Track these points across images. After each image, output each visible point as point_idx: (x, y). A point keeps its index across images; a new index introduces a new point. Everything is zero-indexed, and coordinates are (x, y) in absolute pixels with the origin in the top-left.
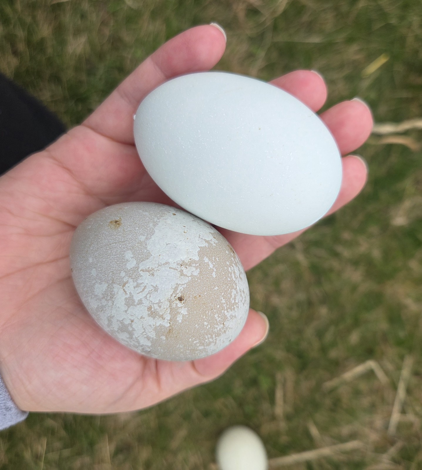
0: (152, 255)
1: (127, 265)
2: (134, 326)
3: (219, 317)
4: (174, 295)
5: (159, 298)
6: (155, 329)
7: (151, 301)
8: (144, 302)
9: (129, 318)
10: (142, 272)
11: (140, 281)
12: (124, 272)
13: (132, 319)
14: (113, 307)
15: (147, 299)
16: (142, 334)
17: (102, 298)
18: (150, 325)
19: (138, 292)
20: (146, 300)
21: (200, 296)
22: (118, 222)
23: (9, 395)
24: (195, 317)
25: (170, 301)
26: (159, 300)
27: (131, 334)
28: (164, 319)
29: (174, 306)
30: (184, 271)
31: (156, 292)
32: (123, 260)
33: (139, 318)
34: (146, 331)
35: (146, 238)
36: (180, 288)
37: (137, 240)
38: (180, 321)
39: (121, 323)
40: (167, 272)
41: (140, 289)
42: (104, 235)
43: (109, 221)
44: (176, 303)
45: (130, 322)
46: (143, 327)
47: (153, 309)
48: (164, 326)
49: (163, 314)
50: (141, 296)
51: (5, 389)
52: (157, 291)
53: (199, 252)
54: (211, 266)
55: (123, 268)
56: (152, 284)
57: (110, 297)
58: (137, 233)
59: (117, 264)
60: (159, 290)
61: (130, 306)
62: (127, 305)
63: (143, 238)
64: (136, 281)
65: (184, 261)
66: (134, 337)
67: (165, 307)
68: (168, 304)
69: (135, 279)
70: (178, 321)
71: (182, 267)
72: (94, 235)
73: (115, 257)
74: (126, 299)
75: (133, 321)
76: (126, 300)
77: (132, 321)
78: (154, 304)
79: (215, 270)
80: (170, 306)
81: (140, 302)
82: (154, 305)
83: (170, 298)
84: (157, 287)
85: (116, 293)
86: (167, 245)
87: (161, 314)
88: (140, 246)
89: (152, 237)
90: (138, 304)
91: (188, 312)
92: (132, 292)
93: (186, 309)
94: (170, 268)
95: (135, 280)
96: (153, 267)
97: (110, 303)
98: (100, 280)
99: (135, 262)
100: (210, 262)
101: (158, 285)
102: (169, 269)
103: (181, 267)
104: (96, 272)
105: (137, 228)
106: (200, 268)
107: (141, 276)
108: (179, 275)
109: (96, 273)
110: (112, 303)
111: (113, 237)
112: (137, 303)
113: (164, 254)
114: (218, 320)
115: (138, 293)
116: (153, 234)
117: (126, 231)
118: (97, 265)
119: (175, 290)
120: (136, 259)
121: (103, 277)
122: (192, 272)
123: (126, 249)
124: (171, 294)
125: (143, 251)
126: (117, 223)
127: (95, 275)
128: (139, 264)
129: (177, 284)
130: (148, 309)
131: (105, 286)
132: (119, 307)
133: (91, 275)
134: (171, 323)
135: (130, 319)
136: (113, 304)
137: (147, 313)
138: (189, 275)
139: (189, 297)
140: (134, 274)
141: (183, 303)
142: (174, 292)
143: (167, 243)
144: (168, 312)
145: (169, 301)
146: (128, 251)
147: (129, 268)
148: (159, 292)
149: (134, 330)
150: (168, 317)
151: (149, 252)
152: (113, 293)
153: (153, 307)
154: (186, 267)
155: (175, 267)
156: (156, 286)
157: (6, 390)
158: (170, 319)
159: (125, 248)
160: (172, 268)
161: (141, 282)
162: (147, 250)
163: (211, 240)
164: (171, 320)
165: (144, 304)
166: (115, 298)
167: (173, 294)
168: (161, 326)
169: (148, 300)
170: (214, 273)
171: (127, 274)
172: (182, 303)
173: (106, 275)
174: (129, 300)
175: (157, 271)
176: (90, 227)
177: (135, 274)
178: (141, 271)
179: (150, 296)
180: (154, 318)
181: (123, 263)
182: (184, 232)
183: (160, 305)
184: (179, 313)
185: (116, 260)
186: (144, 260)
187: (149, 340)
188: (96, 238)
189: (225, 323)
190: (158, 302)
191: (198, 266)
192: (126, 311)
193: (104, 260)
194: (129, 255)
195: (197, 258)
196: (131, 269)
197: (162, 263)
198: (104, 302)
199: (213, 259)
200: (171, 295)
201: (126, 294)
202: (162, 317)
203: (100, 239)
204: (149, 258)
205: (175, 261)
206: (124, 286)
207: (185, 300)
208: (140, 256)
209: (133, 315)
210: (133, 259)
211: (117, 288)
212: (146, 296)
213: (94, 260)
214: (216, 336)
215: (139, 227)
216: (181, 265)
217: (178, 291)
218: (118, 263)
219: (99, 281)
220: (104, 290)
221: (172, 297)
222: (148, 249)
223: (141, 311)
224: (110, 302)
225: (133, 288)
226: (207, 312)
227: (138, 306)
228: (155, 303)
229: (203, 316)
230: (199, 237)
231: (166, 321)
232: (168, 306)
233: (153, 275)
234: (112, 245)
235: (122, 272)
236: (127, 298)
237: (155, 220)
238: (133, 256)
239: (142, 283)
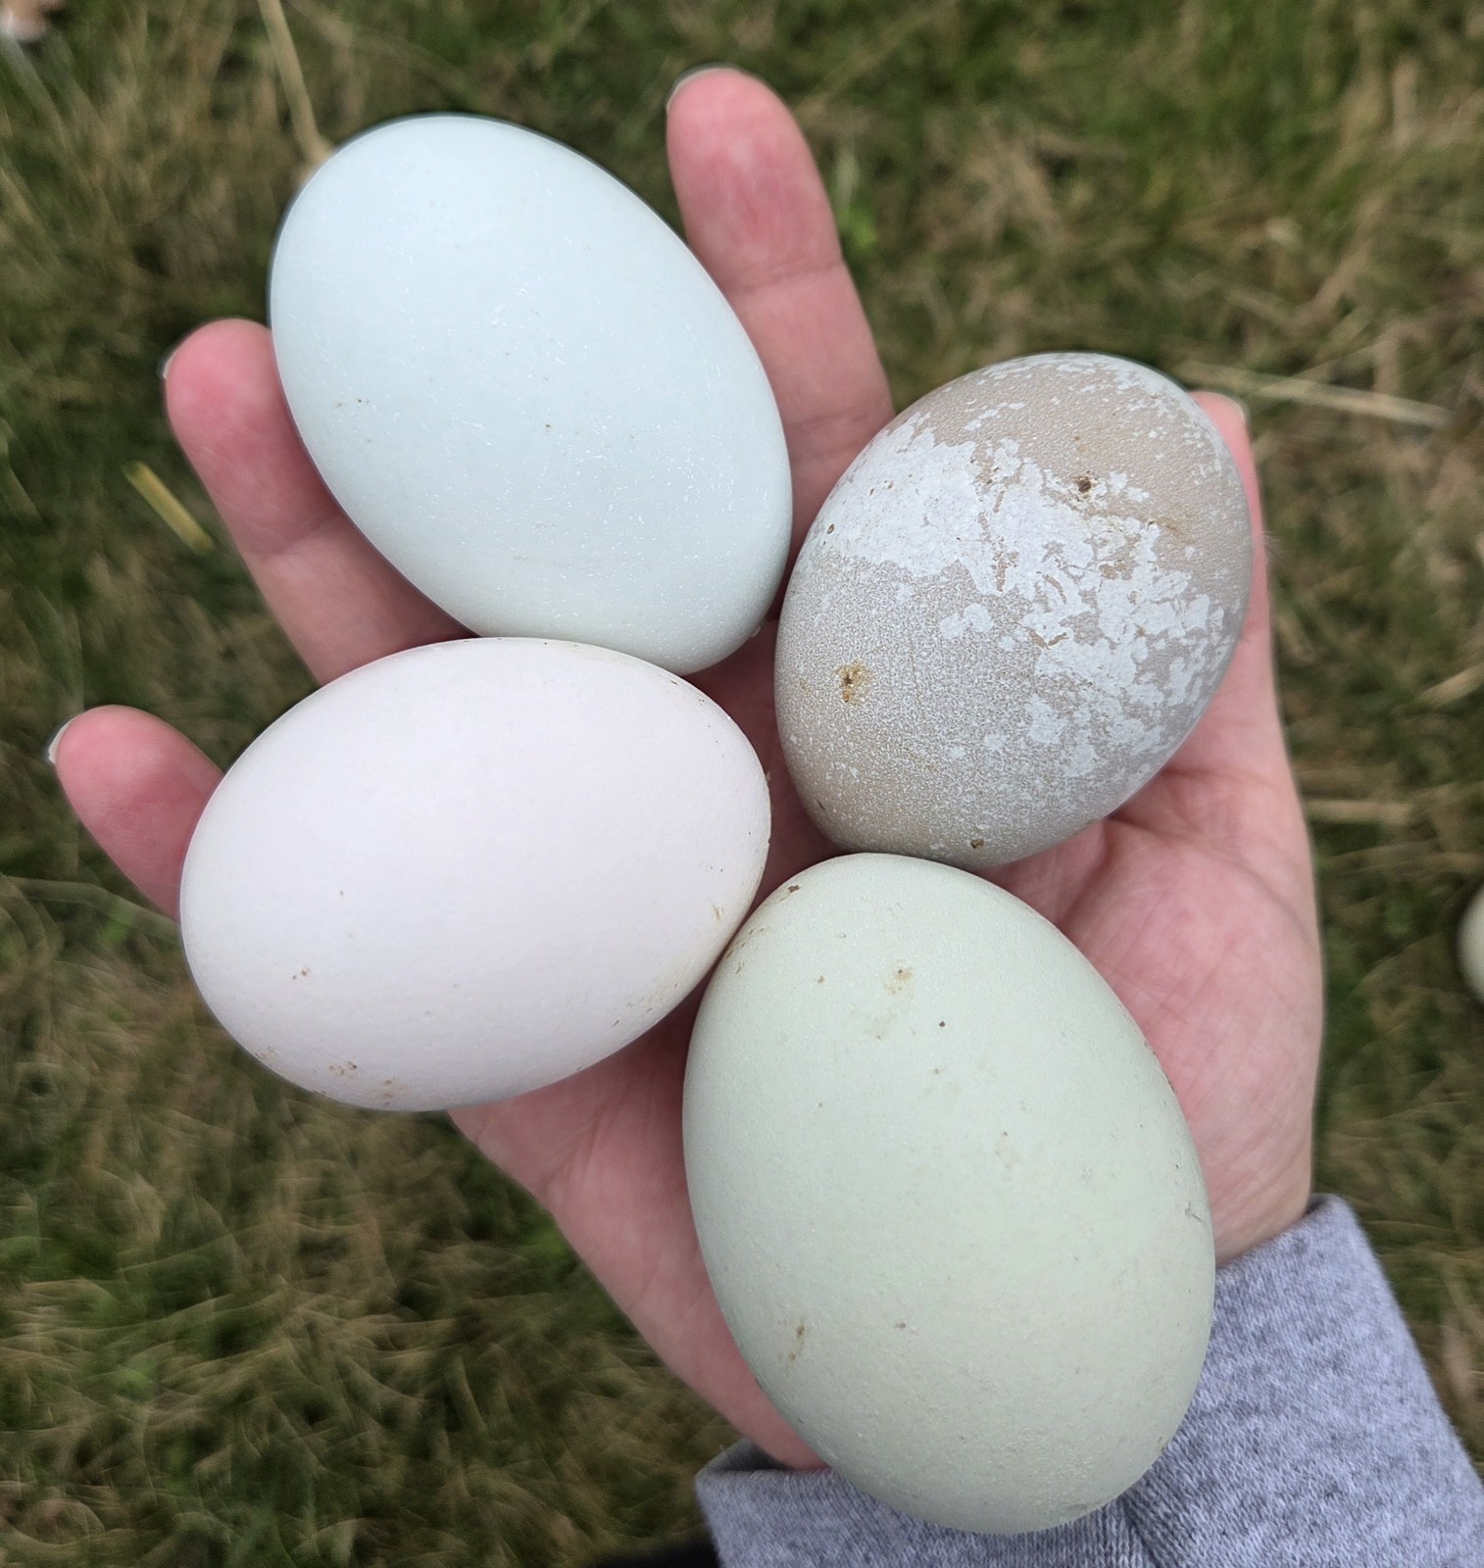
0: (957, 561)
1: (981, 630)
2: (1153, 629)
3: (1135, 403)
4: (1074, 502)
5: (1081, 542)
6: (1167, 566)
7: (1089, 565)
8: (1088, 587)
9: (1132, 639)
10: (1003, 587)
11: (1031, 595)
12: (1001, 640)
13: (1134, 630)
14: (1098, 685)
15: (1081, 577)
16: (1177, 612)
17: (1071, 720)
18: (1156, 579)
19: (1060, 602)
20: (1084, 579)
21: (1077, 439)
22: (848, 676)
23: (1262, 1247)
24: (1135, 456)
25: (1089, 513)
26: (1085, 542)
27: (1176, 650)
28: (1139, 536)
29: (1102, 504)
30: (1005, 475)
31: (1064, 549)
32: (968, 642)
33: (1133, 608)
34: (1171, 597)
35: (905, 581)
36: (1053, 484)
37: (910, 607)
38: (1146, 495)
39: (1143, 672)
40: (1009, 518)
41: (1053, 594)
42: (885, 714)
43: (842, 705)
44: (1096, 499)
45: (1144, 639)
46: (1158, 603)
47: (1111, 563)
48: (1159, 539)
49: (1126, 537)
50: (1072, 591)
51: (1245, 1257)
52: (1060, 546)
53: (951, 443)
54: (993, 413)
55: (989, 643)
56: (1040, 558)
57: (1070, 689)
58: (889, 609)
59: (976, 662)
60: (1058, 542)
61: (1099, 629)
62: (1095, 639)
63: (904, 592)
64: (1029, 603)
65: (978, 477)
66: (1184, 642)
67: (1105, 528)
68: (1099, 518)
69: (1024, 607)
70: (1145, 501)
71: (993, 479)
72: (883, 749)
73: (955, 669)
74: (1078, 639)
75: (1141, 629)
76: (1081, 638)
77: (1141, 633)
78: (1095, 558)
79: (1004, 404)
80: (1104, 513)
81: (1088, 597)
82: (1099, 558)
83: (1081, 511)
84: (1051, 546)
85: (1061, 670)
86: (927, 523)
87: (1123, 542)
88: (929, 596)
89: (902, 566)
90: (1095, 603)
91: (1121, 472)
92: (1060, 619)
93: (1112, 474)
94: (996, 511)
95: (1026, 607)
96: (992, 556)
97: (1086, 693)
98: (1020, 721)
99: (974, 607)
100: (980, 417)
101: (1046, 543)
102: (998, 513)
103: (995, 483)
104: (995, 733)
105: (874, 612)
106: (1000, 436)
107: (1015, 588)
108: (1017, 488)
109: (997, 736)
110: (1085, 687)
111: (896, 682)
112: (1092, 607)
113: (956, 528)
114: (1144, 406)
115: (1065, 601)
116: (894, 565)
117: (878, 645)
118: (974, 731)
119: (1060, 498)
120: (967, 605)
121: (1010, 710)
122: (1008, 455)
123: (933, 636)
124: (1069, 509)
125: (942, 587)
126: (850, 678)
127: (1004, 738)
128: (983, 596)
129: (1043, 492)
130: (1108, 577)
131: (1038, 706)
132: (1100, 668)
133: (1001, 752)
134: (1151, 520)
135: (1136, 638)
136: (1091, 683)
137: (1120, 580)
138: (1017, 463)
139: (1079, 463)
140: (1007, 610)
141: (1096, 479)
142: (1064, 502)
143: (923, 523)
144: (1122, 522)
145: (1091, 515)
146: (942, 629)
147: (992, 624)
148: (1063, 542)
149: (1164, 634)
150: (1133, 526)
151: (949, 568)
152: (1058, 678)
153: (1104, 563)
154: (995, 470)
155: (995, 499)
156: (1046, 547)
157: (1247, 1255)
158: (1138, 519)
159: (931, 640)
160: (997, 506)
161: (1034, 589)
162: (943, 574)
163: (915, 425)
164: (1142, 519)
165: (1094, 588)
166: (1074, 674)
167: (1070, 505)
168: (1156, 549)
169: (1084, 573)
170: (1012, 406)
171: (1009, 630)
172: (1096, 482)
173: (1007, 697)
174: (1083, 631)
175: (1004, 543)
176: (854, 772)
177: (1009, 607)
178: (1001, 590)
179: (1075, 566)
180: (1135, 564)
181: (975, 643)
182: (890, 487)
183: (1098, 542)
184: (1123, 495)
185: (966, 666)
186: (971, 583)
187: (1194, 598)
188: (892, 741)
189: (1153, 395)
190: (1090, 547)
191: (993, 443)
192: (1113, 646)
193: (962, 704)
194: (952, 627)
195: (970, 447)
196: (993, 617)
197: (982, 531)
198: (1082, 716)
199: (972, 410)
200: (1074, 508)
201: (1063, 637)
202: (1132, 541)
203: (897, 725)
204: (965, 567)
205: (977, 498)
206: (1041, 642)
207: (1087, 475)
208: (958, 594)
209: (1124, 625)
210: (965, 613)
211: (1045, 667)
212: (1073, 577)
213: (959, 740)
214: (1186, 421)
215: (871, 608)
216: (990, 482)
217: (1064, 491)
218: (973, 658)
219: (1022, 724)
220: (1048, 707)
221: (1080, 507)
222: (938, 572)
223: (1113, 597)
224: (1082, 693)
225: (1047, 614)
226: (1122, 426)
227: (1101, 604)
228: (1092, 555)
229: (1133, 437)
230: (906, 450)
231: (1143, 532)
232: (1105, 520)
233: (1014, 555)
234: (918, 681)
235: (1001, 645)
236: (1075, 636)
237: (849, 569)
238: (956, 614)
239: (1036, 586)
